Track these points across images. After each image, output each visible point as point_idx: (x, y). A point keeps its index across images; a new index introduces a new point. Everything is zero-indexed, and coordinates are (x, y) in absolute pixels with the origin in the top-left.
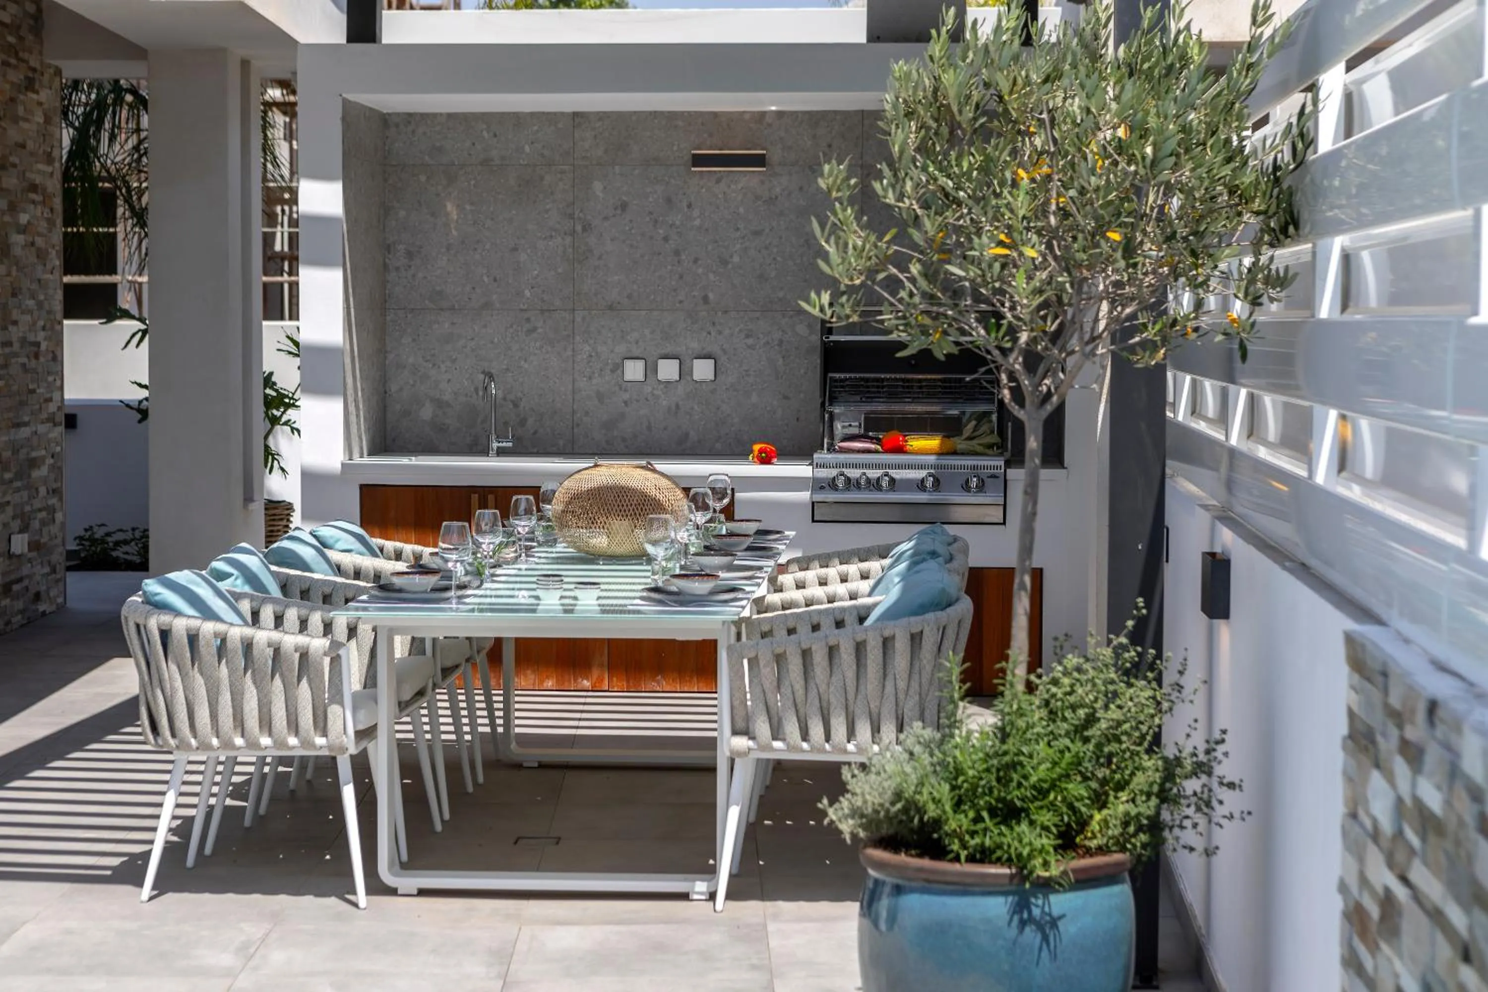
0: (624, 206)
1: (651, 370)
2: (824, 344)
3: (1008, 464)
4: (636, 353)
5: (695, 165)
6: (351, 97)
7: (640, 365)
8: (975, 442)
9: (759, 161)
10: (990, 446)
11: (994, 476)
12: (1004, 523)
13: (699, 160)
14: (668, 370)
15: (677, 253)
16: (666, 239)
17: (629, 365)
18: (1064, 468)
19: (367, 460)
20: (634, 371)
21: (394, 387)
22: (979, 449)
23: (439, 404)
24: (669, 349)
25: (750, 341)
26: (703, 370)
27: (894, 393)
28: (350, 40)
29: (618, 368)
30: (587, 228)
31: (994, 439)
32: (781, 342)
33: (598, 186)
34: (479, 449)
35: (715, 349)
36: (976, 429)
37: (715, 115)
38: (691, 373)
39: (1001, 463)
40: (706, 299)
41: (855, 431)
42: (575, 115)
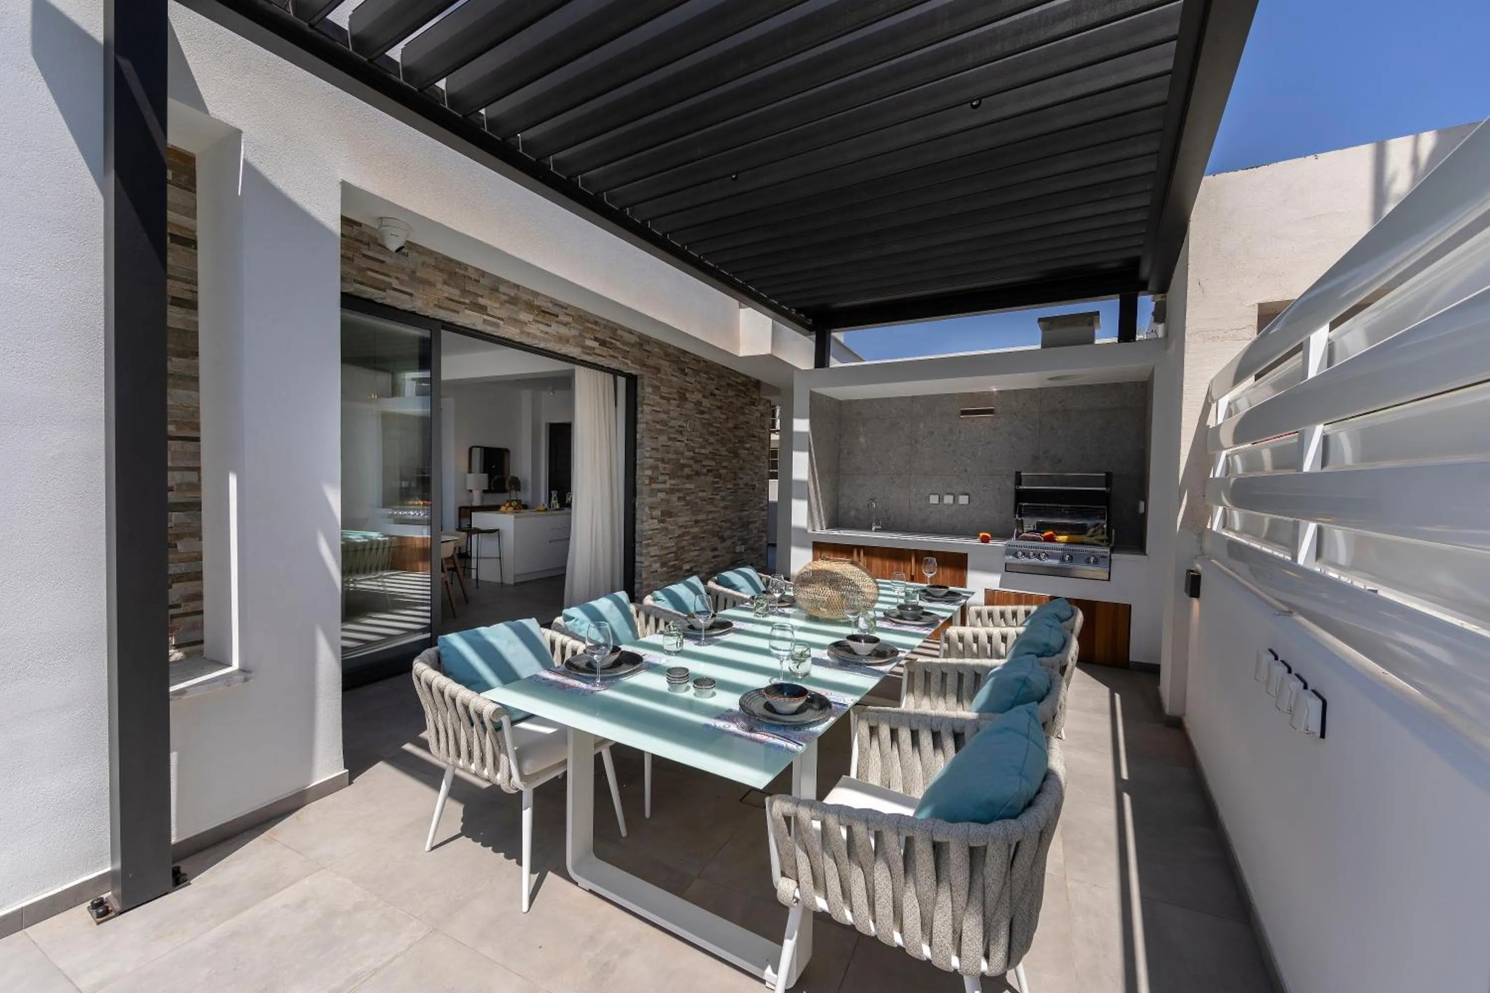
0: (932, 433)
1: (941, 499)
2: (1015, 489)
3: (1112, 551)
4: (936, 492)
5: (962, 414)
6: (812, 389)
7: (951, 497)
8: (1094, 538)
9: (991, 412)
10: (1102, 541)
11: (1104, 557)
12: (1109, 580)
13: (964, 413)
14: (948, 499)
15: (954, 451)
16: (949, 446)
17: (932, 497)
18: (1145, 554)
19: (825, 532)
20: (934, 499)
21: (841, 503)
22: (1096, 542)
23: (857, 510)
24: (949, 490)
25: (985, 488)
26: (963, 500)
27: (1050, 513)
28: (816, 367)
29: (928, 498)
30: (916, 442)
31: (1104, 537)
32: (999, 489)
33: (922, 425)
34: (868, 528)
35: (968, 491)
36: (1095, 532)
37: (972, 394)
38: (958, 501)
39: (1108, 550)
40: (966, 471)
41: (1032, 529)
42: (913, 397)
